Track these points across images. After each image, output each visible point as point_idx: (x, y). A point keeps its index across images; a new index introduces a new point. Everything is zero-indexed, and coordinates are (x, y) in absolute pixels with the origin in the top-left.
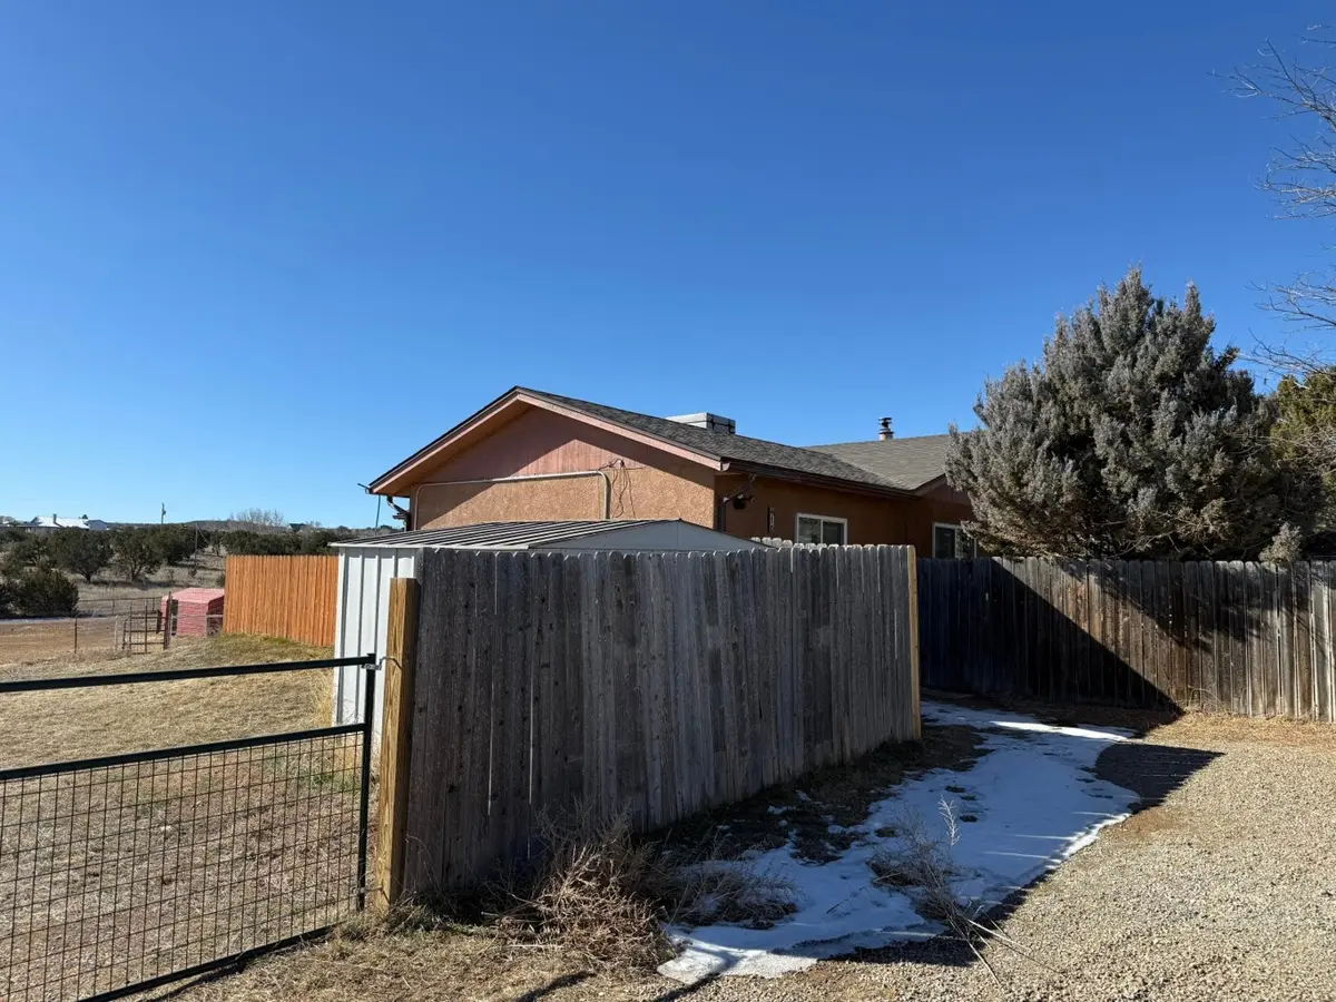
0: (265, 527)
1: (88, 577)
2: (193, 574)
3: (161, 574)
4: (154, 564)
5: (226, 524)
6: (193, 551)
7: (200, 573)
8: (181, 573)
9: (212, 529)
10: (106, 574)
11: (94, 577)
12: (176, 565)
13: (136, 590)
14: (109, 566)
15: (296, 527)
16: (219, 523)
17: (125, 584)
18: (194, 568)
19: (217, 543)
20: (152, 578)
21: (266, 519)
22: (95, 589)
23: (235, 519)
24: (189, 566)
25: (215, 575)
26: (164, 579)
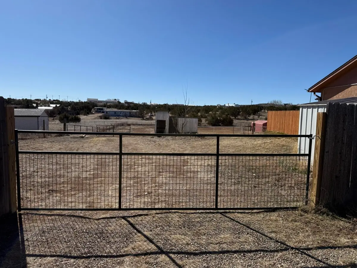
0: (277, 105)
1: (235, 118)
2: (259, 117)
3: (251, 117)
4: (250, 115)
5: (267, 104)
6: (259, 111)
7: (260, 117)
8: (256, 117)
9: (264, 106)
10: (239, 117)
11: (237, 118)
12: (255, 115)
13: (246, 121)
14: (240, 115)
15: (285, 105)
16: (265, 104)
17: (243, 119)
18: (259, 116)
19: (265, 109)
20: (249, 118)
21: (277, 102)
22: (237, 120)
23: (270, 103)
24: (258, 115)
25: (264, 117)
26: (252, 118)
